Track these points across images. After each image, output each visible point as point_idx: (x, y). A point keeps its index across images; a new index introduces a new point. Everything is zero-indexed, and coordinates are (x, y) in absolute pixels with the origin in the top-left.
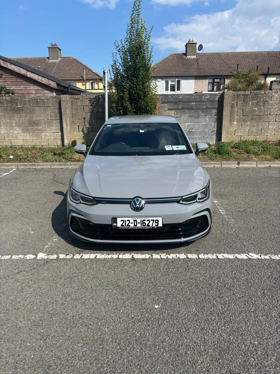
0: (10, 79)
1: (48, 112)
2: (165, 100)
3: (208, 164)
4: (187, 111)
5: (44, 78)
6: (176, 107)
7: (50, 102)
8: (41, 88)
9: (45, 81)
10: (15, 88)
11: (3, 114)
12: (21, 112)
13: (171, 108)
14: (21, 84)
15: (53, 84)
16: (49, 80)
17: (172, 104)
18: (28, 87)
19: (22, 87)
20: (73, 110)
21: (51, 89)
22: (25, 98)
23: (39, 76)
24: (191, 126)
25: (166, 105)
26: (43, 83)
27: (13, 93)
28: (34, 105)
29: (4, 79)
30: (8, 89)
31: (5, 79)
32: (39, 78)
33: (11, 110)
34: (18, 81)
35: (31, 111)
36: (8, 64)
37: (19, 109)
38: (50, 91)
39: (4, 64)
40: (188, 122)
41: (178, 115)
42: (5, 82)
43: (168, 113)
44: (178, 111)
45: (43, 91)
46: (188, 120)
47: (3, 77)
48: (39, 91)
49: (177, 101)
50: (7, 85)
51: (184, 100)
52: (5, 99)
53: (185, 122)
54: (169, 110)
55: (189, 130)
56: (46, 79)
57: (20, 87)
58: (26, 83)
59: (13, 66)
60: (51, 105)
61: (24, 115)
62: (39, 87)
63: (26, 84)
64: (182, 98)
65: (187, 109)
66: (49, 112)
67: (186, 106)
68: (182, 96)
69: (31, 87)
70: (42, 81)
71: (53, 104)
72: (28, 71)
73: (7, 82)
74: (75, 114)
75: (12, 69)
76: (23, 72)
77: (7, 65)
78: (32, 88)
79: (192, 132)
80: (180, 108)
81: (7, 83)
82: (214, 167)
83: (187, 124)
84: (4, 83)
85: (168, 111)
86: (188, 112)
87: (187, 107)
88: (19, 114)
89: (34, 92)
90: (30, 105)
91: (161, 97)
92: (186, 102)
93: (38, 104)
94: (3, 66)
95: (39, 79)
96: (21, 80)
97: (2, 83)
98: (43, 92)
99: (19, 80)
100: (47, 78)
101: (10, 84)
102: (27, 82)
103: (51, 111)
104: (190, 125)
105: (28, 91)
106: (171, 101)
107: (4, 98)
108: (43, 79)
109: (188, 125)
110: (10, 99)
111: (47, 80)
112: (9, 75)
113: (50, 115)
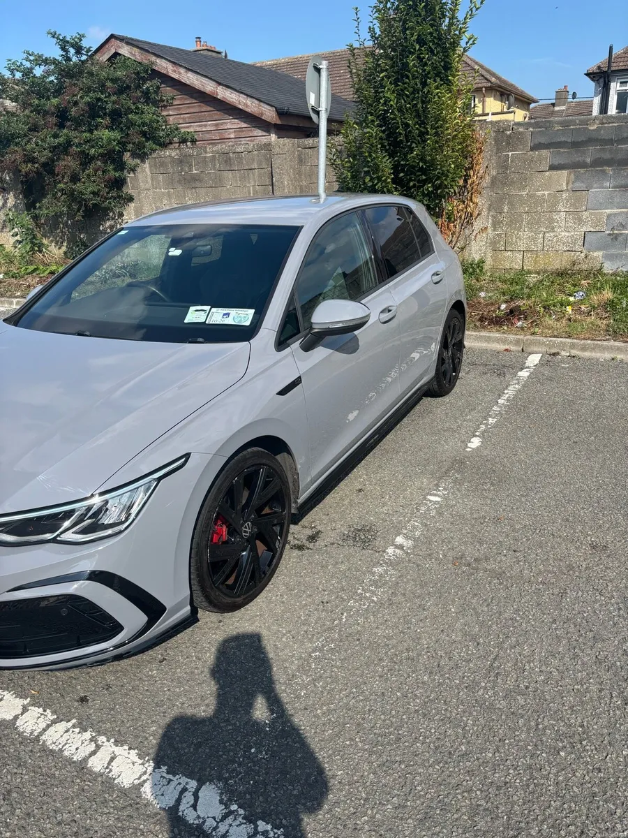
0: (188, 107)
1: (249, 183)
2: (543, 140)
3: (593, 349)
4: (610, 171)
5: (251, 99)
6: (577, 158)
7: (254, 160)
8: (245, 125)
9: (251, 106)
10: (198, 129)
11: (166, 191)
12: (198, 184)
13: (560, 162)
14: (208, 119)
15: (269, 114)
16: (262, 104)
17: (562, 150)
18: (222, 124)
19: (210, 125)
20: (303, 177)
21: (265, 126)
22: (206, 152)
23: (241, 95)
24: (620, 219)
25: (545, 153)
26: (249, 110)
27: (194, 141)
28: (222, 169)
29: (175, 109)
30: (183, 130)
31: (179, 109)
32: (241, 98)
33: (179, 182)
34: (203, 110)
35: (216, 183)
36: (182, 70)
37: (195, 179)
38: (265, 131)
39: (174, 71)
40: (610, 204)
41: (579, 185)
42: (179, 116)
43: (550, 177)
44: (582, 171)
45: (251, 130)
46: (612, 198)
47: (175, 103)
48: (243, 131)
49: (582, 138)
50: (181, 121)
51: (604, 135)
52: (170, 156)
53: (601, 206)
54: (552, 168)
55: (613, 229)
56: (254, 100)
57: (206, 126)
58: (217, 114)
59: (190, 75)
60: (255, 165)
61: (203, 191)
62: (242, 121)
63: (216, 117)
64: (598, 129)
65: (609, 163)
66: (252, 184)
67: (607, 156)
68: (597, 122)
69: (227, 123)
70: (247, 106)
71: (260, 163)
72: (220, 84)
73: (182, 116)
74: (306, 186)
75: (188, 83)
76: (208, 86)
77: (180, 73)
78: (229, 126)
79: (621, 238)
80: (588, 160)
81: (183, 118)
82: (613, 359)
83: (608, 211)
84: (179, 118)
85: (547, 173)
86: (614, 174)
87: (612, 158)
88: (194, 190)
89: (232, 136)
90: (214, 169)
91: (531, 129)
92: (611, 142)
93: (231, 165)
94: (172, 76)
95: (239, 103)
96: (209, 109)
97: (174, 117)
98: (251, 135)
99: (205, 108)
100: (256, 99)
101: (187, 120)
102: (219, 113)
103: (255, 182)
104: (615, 215)
105: (221, 133)
106: (560, 142)
107: (168, 153)
108: (249, 101)
109: (609, 216)
110: (177, 155)
111: (257, 102)
112: (186, 99)
113: (253, 191)
